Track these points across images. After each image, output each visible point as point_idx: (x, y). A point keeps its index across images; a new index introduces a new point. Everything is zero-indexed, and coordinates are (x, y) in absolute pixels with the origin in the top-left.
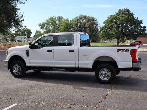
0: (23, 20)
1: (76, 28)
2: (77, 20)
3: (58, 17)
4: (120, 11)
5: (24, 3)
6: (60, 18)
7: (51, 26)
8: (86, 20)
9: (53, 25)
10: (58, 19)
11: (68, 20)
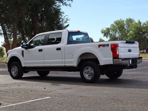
3: (127, 19)
5: (70, 5)
6: (130, 21)
7: (117, 33)
9: (120, 30)
10: (126, 22)
11: (140, 23)
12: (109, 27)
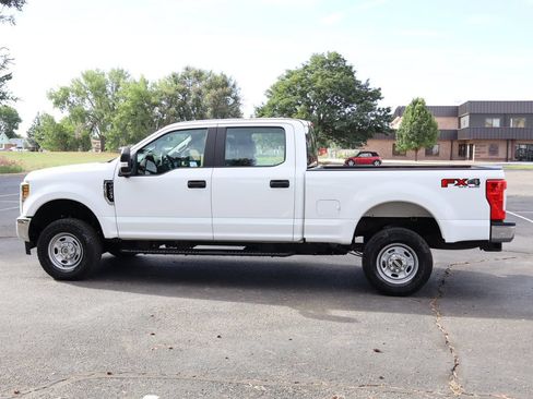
0: (8, 77)
1: (173, 109)
2: (176, 82)
3: (113, 70)
4: (315, 58)
5: (12, 20)
6: (120, 74)
7: (87, 101)
8: (203, 82)
9: (96, 95)
10: (111, 78)
11: (146, 83)
12: (68, 84)
